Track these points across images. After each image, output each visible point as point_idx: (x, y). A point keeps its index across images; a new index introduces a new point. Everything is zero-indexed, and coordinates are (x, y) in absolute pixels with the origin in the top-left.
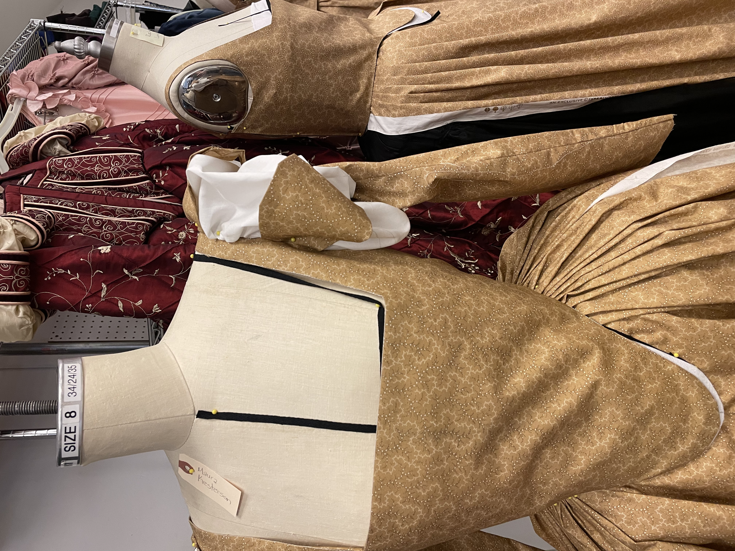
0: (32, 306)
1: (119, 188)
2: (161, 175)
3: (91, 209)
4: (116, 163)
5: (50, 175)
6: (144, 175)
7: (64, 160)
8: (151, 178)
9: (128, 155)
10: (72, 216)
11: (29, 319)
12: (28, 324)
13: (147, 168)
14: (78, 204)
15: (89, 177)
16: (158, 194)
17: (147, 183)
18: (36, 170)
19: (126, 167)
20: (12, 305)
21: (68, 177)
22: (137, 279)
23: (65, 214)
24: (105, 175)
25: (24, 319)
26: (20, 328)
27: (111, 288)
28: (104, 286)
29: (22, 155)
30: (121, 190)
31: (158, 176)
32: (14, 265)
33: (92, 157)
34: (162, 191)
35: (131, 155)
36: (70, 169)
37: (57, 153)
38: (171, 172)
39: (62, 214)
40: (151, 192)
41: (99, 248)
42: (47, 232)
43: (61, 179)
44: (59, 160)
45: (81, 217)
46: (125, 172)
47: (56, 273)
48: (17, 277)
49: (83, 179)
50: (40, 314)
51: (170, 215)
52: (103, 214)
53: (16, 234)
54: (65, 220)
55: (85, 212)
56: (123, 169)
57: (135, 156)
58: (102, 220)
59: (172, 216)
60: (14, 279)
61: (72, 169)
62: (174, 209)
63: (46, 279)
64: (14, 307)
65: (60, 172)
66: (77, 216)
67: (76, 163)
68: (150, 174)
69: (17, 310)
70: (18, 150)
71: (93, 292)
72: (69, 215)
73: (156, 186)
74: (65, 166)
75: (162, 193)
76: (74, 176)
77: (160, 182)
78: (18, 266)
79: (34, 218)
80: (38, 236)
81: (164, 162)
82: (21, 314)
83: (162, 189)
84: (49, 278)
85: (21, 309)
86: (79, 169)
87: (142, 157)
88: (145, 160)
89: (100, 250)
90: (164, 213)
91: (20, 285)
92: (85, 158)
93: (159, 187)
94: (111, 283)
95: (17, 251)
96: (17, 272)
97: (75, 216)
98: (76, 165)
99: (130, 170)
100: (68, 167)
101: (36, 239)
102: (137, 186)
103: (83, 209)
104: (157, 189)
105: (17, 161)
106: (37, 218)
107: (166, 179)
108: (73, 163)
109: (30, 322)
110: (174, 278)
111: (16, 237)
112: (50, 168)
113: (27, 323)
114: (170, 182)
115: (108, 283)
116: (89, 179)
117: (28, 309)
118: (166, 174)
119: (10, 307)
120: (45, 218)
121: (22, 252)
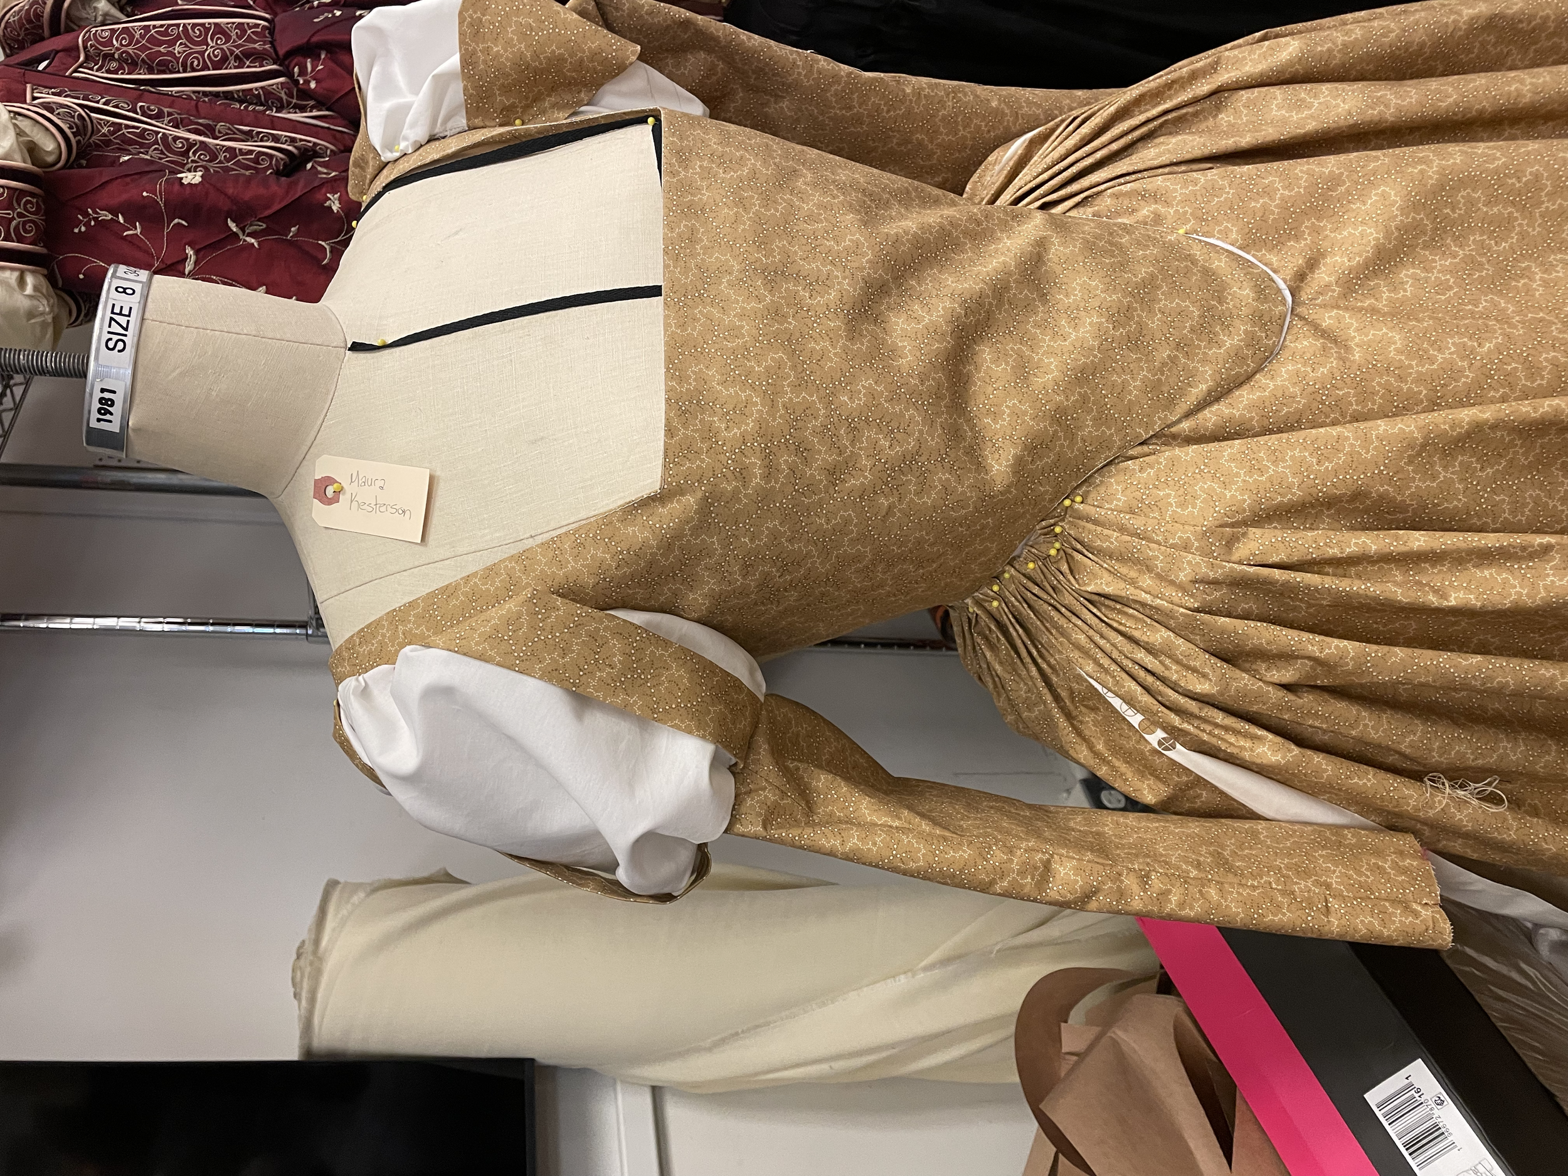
0: (51, 279)
1: (224, 92)
2: (309, 69)
3: (166, 119)
4: (218, 38)
5: (85, 62)
6: (274, 67)
7: (113, 31)
8: (289, 74)
9: (243, 24)
10: (127, 127)
11: (45, 302)
12: (42, 314)
13: (281, 52)
14: (141, 107)
15: (164, 67)
16: (303, 109)
17: (282, 83)
18: (57, 52)
19: (237, 47)
20: (12, 269)
21: (121, 68)
22: (256, 245)
23: (113, 123)
24: (196, 63)
25: (36, 302)
26: (29, 319)
27: (204, 257)
28: (190, 251)
29: (29, 21)
30: (228, 96)
31: (303, 73)
32: (14, 189)
33: (170, 26)
34: (312, 103)
35: (248, 24)
36: (124, 49)
37: (100, 19)
38: (331, 64)
39: (108, 122)
40: (289, 103)
41: (179, 176)
42: (78, 142)
43: (108, 72)
44: (104, 31)
45: (145, 130)
46: (237, 58)
47: (95, 219)
48: (20, 215)
49: (151, 72)
50: (67, 304)
51: (327, 148)
52: (189, 131)
53: (18, 134)
54: (114, 133)
55: (153, 122)
56: (232, 52)
57: (257, 26)
58: (187, 140)
59: (332, 151)
60: (13, 218)
61: (130, 49)
62: (334, 137)
63: (76, 230)
64: (16, 274)
65: (106, 56)
66: (138, 128)
67: (137, 36)
68: (288, 67)
69: (22, 282)
70: (20, 11)
71: (169, 263)
72: (121, 124)
73: (299, 90)
74: (115, 42)
75: (312, 108)
76: (133, 64)
77: (307, 82)
78: (22, 193)
79: (52, 114)
80: (59, 145)
81: (315, 39)
82: (29, 290)
83: (311, 98)
84: (83, 229)
85: (30, 280)
86: (143, 48)
87: (271, 30)
88: (277, 36)
89: (182, 178)
90: (315, 144)
91: (26, 231)
92: (154, 27)
93: (305, 94)
94: (205, 248)
95: (18, 163)
96: (19, 205)
97: (134, 127)
98: (138, 42)
99: (248, 54)
100: (121, 45)
101: (57, 152)
102: (262, 88)
103: (150, 117)
104: (303, 98)
105: (19, 35)
106: (59, 114)
107: (319, 76)
108: (132, 36)
109: (47, 309)
110: (328, 248)
111: (17, 138)
112: (85, 47)
113: (41, 309)
114: (328, 84)
115: (197, 247)
116: (164, 72)
117: (43, 282)
118: (320, 67)
119: (7, 274)
120: (73, 117)
121: (28, 166)
